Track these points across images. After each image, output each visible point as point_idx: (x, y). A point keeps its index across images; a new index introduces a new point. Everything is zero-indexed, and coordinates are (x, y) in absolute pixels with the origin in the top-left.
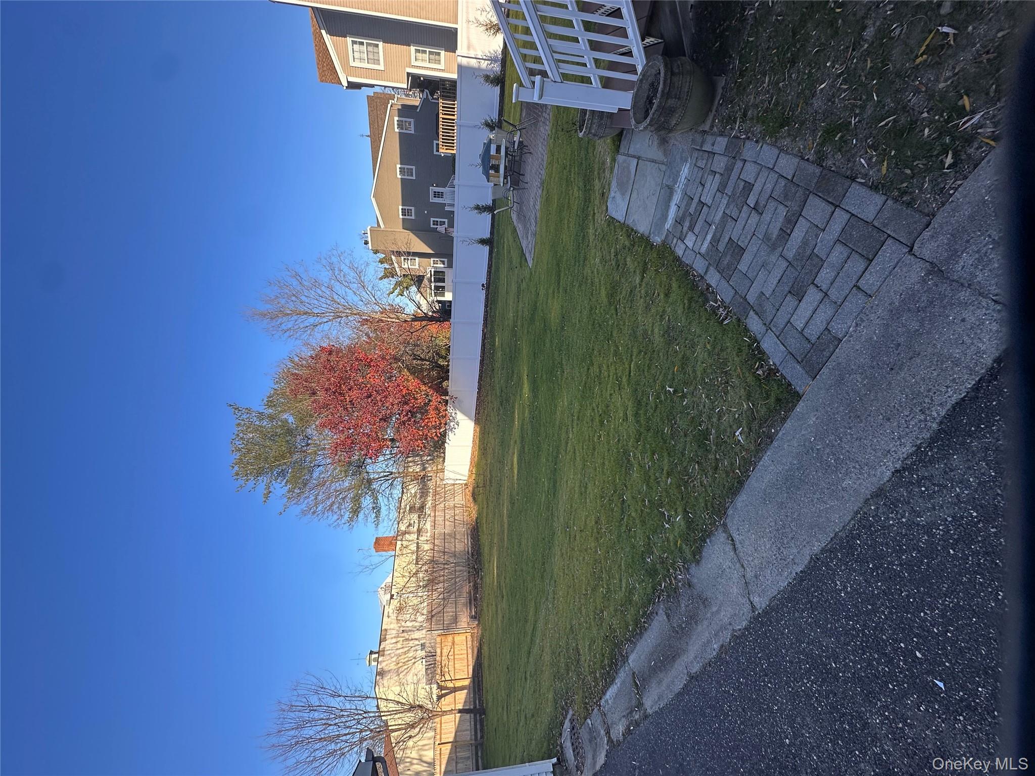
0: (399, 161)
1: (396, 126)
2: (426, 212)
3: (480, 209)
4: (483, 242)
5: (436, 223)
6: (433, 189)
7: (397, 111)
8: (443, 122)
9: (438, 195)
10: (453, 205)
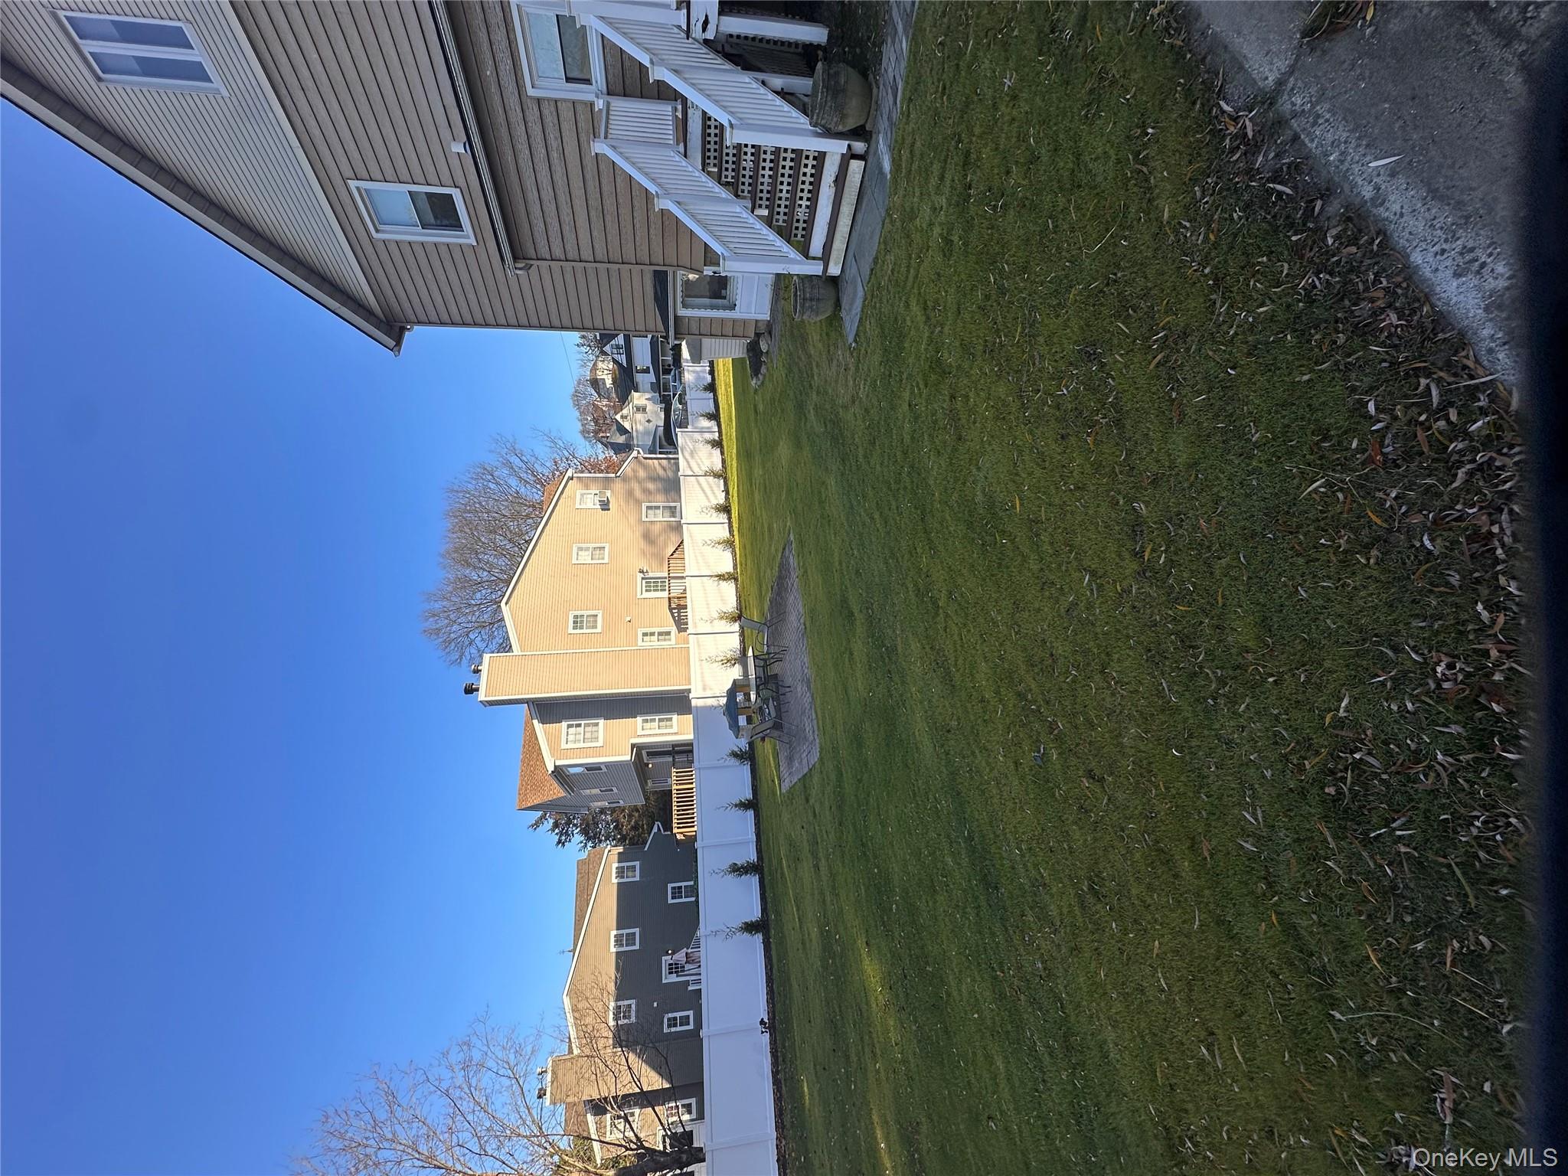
0: (615, 927)
1: (614, 875)
2: (655, 1005)
3: (738, 870)
4: (750, 928)
5: (673, 1022)
6: (666, 960)
7: (616, 857)
8: (678, 806)
9: (675, 968)
10: (698, 982)
